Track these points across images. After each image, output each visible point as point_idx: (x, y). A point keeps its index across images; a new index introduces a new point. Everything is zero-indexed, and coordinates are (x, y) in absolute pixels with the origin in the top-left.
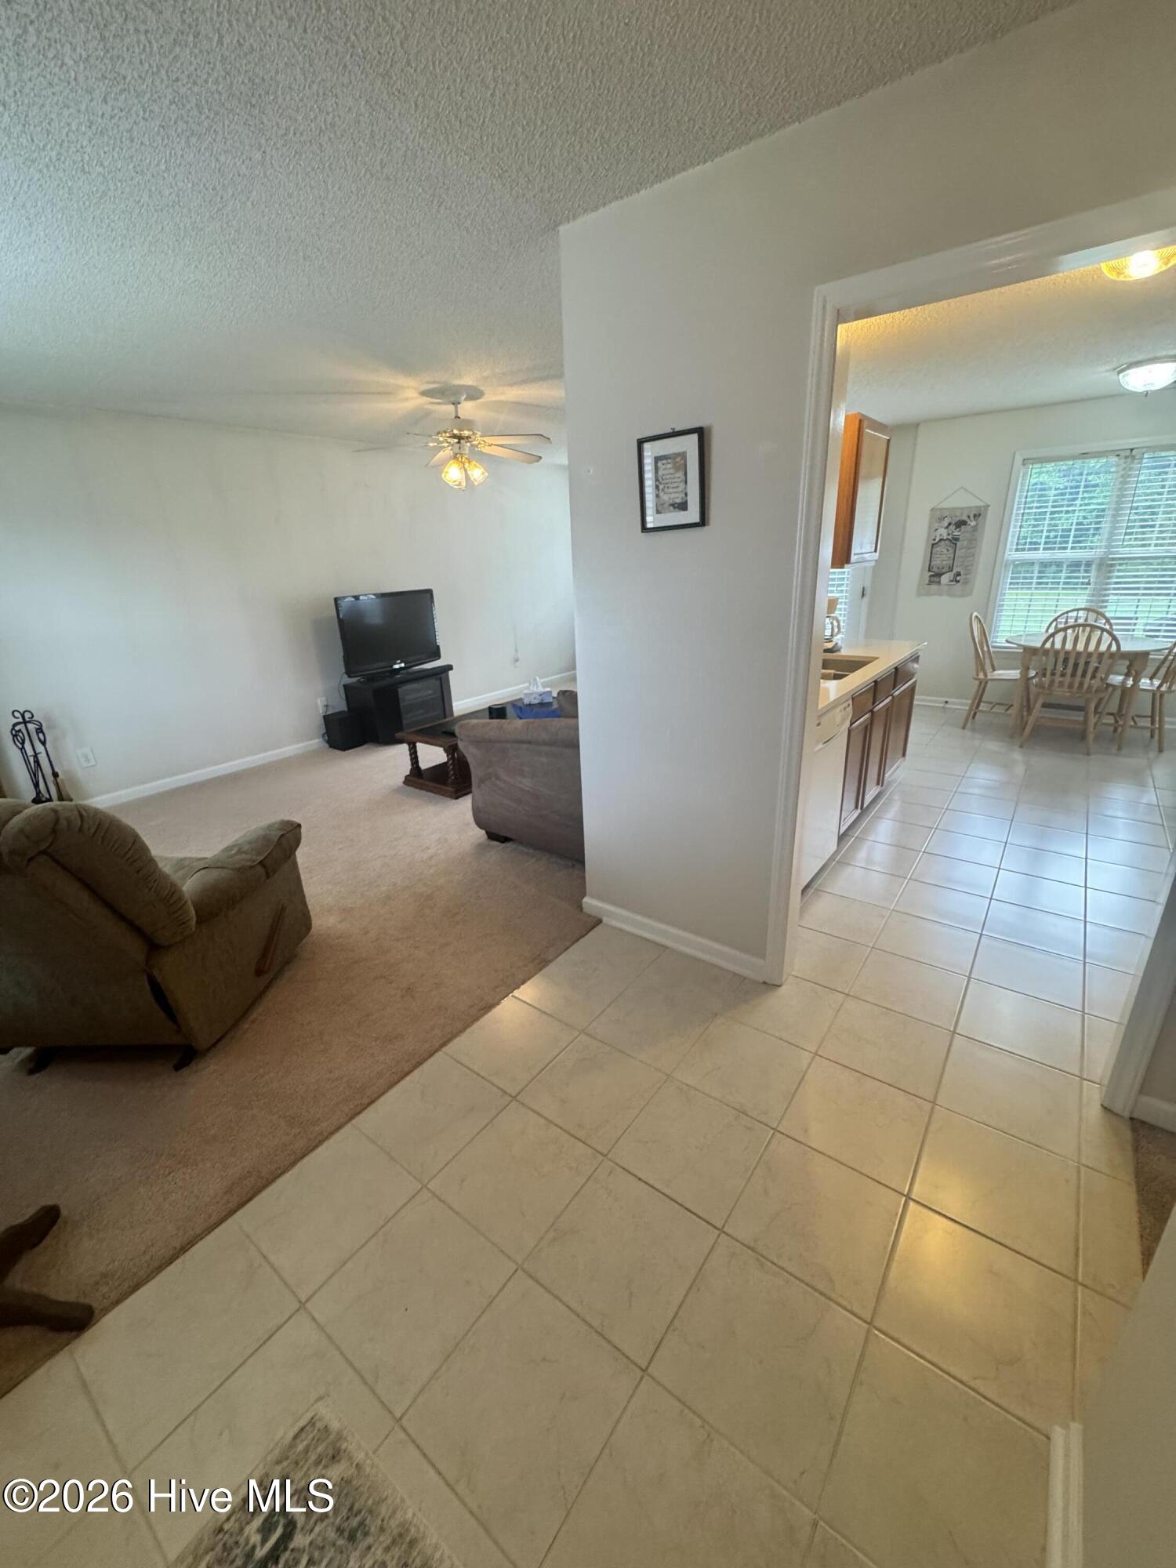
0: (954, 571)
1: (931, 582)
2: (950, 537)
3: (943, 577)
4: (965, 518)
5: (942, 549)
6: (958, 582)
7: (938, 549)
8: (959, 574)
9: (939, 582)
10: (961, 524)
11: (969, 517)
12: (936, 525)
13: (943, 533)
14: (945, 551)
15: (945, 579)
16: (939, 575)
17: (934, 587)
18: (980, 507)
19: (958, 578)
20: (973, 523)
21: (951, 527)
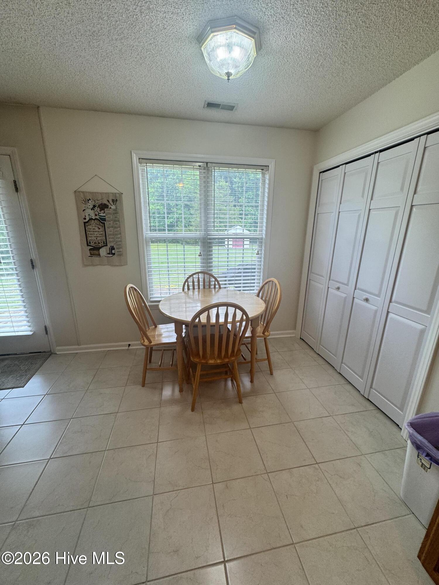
0: (109, 245)
1: (92, 255)
2: (97, 217)
3: (101, 250)
4: (105, 202)
5: (93, 226)
6: (114, 254)
7: (90, 227)
8: (112, 248)
9: (99, 255)
10: (103, 207)
11: (108, 201)
12: (83, 207)
13: (90, 213)
14: (97, 229)
15: (103, 252)
16: (98, 249)
17: (96, 259)
18: (115, 193)
19: (113, 252)
20: (113, 207)
21: (96, 208)
